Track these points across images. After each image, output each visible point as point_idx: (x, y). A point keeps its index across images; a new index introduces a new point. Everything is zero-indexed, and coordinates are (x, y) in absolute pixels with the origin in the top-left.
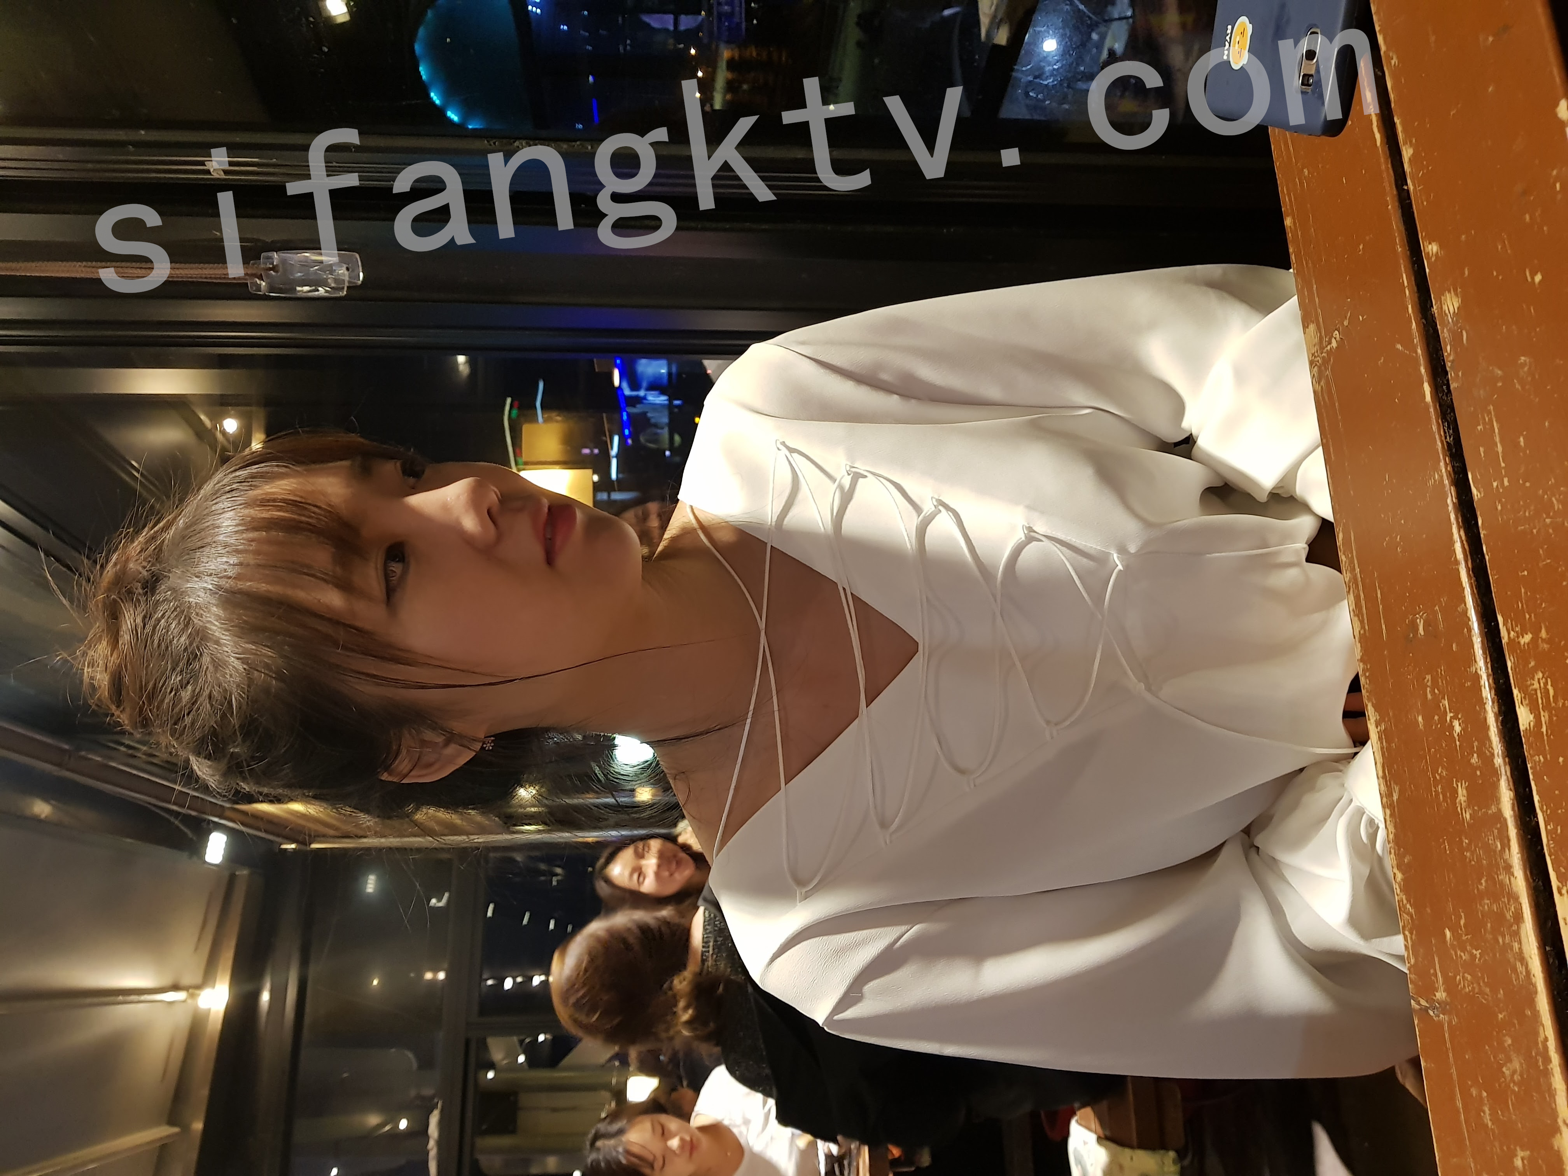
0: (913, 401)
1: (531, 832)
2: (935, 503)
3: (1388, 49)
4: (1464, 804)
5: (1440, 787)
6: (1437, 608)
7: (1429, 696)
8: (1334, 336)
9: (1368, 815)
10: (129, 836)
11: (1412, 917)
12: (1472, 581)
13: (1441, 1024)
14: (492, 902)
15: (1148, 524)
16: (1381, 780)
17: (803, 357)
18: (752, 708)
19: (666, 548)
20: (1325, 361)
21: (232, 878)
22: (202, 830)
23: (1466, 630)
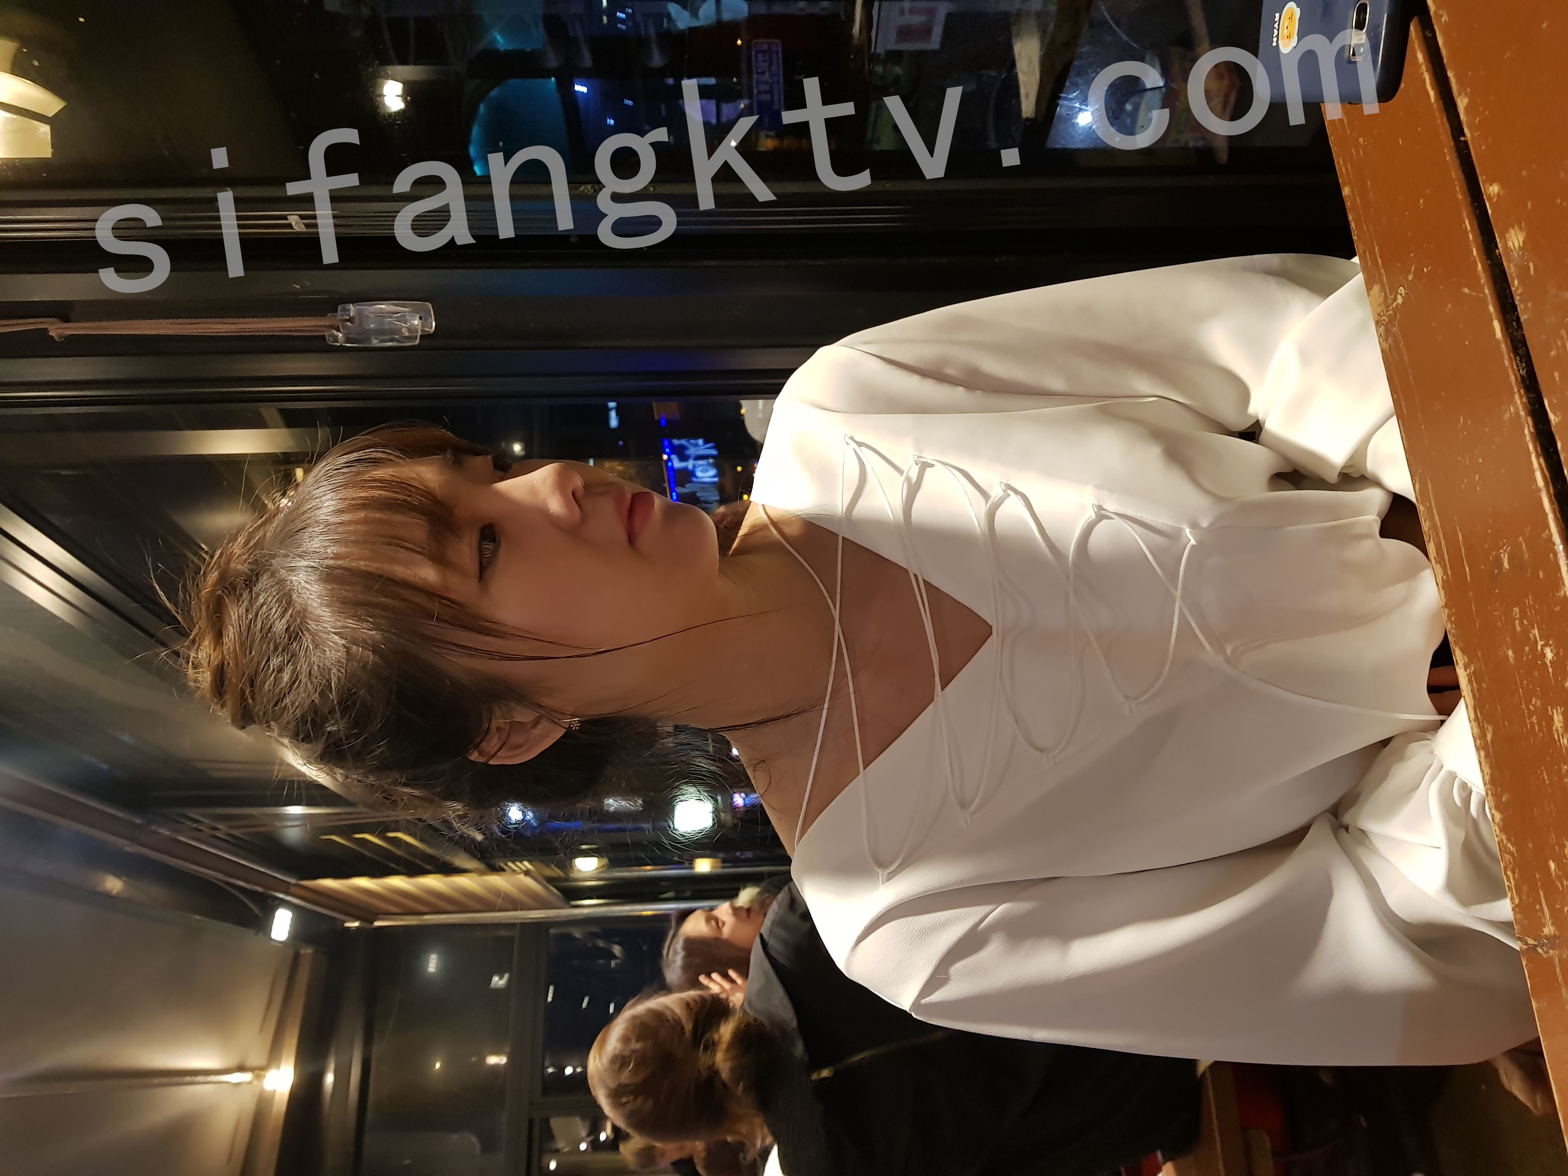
0: (978, 392)
1: (590, 906)
2: (1004, 488)
3: (1438, 8)
4: (1560, 730)
5: (1534, 717)
6: (1521, 539)
7: (1518, 629)
8: (1399, 292)
9: (1460, 779)
10: (198, 913)
11: (1513, 855)
12: (1555, 506)
13: (1551, 960)
14: (551, 984)
15: (1218, 499)
16: (1473, 722)
17: (870, 355)
18: (829, 693)
19: (738, 545)
20: (1392, 319)
21: (297, 957)
22: (269, 906)
23: (1552, 555)
